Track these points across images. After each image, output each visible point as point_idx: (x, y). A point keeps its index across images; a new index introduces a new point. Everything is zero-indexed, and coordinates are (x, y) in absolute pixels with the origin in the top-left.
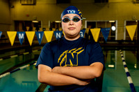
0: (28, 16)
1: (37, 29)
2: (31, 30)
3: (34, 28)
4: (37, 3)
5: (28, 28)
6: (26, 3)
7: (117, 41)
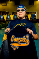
0: (4, 10)
1: (8, 15)
2: (5, 15)
3: (6, 14)
4: (8, 4)
5: (4, 14)
6: (3, 5)
7: (37, 19)
